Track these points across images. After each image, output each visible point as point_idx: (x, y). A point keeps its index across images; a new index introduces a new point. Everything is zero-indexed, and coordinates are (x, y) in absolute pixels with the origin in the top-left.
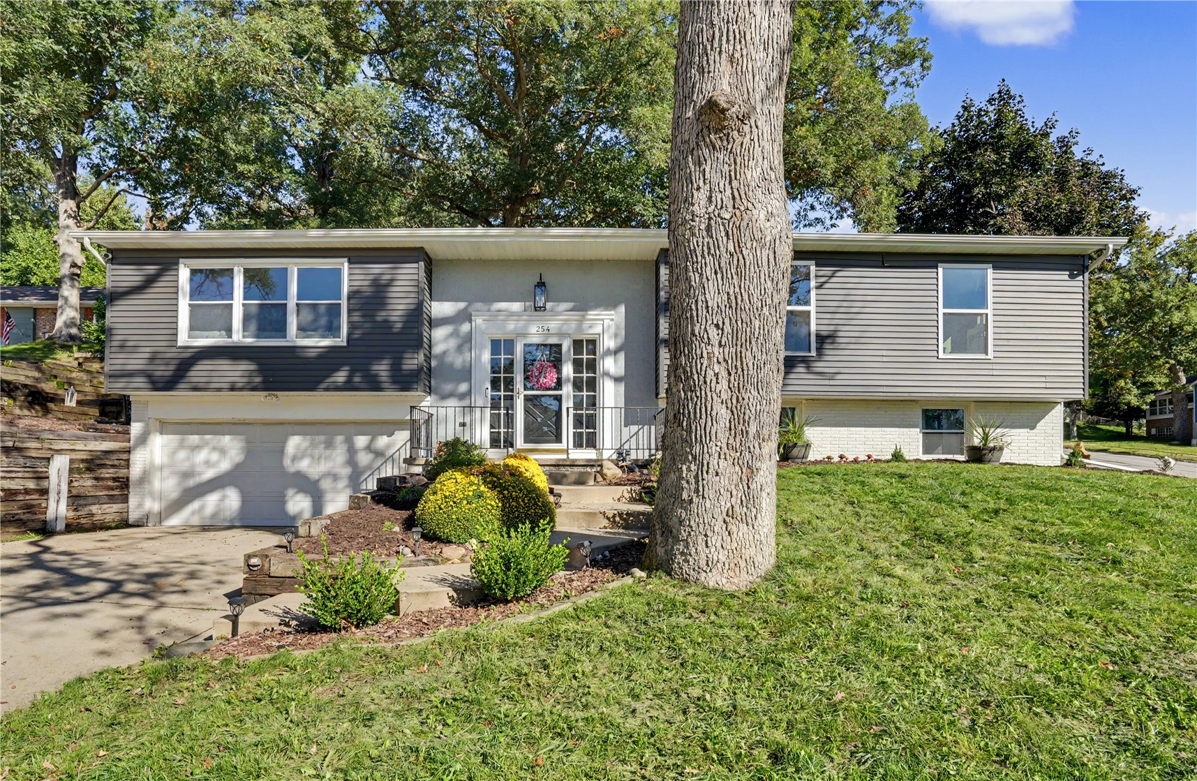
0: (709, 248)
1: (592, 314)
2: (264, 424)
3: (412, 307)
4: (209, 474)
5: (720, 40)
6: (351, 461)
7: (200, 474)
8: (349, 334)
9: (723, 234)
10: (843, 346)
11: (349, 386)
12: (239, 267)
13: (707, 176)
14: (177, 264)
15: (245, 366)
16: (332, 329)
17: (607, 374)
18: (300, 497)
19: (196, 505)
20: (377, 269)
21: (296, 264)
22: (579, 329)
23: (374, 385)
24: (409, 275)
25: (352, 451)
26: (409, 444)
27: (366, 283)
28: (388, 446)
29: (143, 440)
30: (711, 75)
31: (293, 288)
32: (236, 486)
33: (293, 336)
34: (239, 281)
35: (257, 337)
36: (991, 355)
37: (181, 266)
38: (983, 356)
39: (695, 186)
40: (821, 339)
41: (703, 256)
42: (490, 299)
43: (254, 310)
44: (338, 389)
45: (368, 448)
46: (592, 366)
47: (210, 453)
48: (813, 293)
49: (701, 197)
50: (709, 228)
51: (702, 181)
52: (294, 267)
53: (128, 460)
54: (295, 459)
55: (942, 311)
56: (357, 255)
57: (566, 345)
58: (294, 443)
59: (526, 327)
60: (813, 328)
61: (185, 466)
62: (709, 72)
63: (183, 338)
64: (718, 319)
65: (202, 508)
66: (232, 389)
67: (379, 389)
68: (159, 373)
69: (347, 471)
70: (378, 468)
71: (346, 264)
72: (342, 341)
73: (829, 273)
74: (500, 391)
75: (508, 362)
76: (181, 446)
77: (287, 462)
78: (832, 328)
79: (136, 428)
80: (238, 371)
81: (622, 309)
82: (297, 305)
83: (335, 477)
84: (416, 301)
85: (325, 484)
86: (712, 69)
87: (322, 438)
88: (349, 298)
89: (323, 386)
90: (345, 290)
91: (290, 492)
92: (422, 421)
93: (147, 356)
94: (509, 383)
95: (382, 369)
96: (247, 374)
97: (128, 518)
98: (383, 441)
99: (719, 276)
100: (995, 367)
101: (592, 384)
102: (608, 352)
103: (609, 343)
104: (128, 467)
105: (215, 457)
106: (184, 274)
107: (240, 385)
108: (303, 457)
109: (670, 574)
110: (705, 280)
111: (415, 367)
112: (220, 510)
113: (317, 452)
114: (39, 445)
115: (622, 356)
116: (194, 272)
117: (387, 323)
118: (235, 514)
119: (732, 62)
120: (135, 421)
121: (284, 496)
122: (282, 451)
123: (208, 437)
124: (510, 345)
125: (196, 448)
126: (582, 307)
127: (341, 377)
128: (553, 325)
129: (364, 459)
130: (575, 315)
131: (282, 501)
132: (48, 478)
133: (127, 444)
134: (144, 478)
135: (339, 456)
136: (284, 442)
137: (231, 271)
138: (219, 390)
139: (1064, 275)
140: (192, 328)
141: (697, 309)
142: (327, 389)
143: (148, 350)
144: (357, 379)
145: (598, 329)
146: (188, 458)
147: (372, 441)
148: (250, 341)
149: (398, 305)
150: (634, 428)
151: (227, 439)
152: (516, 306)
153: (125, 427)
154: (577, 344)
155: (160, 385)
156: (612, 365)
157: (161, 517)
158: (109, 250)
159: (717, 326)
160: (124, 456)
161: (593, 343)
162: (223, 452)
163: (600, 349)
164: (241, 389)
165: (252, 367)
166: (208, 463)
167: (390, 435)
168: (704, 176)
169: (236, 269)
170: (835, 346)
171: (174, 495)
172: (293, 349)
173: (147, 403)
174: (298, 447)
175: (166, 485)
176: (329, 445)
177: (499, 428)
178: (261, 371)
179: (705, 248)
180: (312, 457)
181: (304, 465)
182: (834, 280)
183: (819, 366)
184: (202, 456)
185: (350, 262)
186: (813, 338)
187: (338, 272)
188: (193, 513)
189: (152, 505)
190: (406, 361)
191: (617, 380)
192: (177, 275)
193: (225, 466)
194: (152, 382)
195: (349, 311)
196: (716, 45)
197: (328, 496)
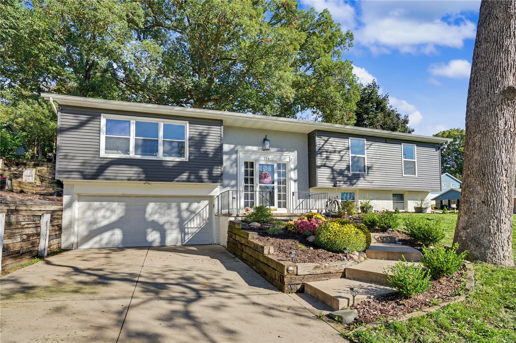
0: (504, 142)
1: (285, 153)
2: (136, 197)
3: (218, 146)
4: (105, 223)
5: (511, 67)
6: (179, 216)
7: (100, 223)
8: (189, 156)
9: (510, 137)
10: (375, 171)
11: (188, 180)
12: (133, 121)
13: (504, 115)
14: (100, 116)
15: (136, 169)
16: (181, 153)
17: (291, 179)
18: (154, 232)
19: (97, 238)
20: (201, 128)
21: (162, 121)
22: (280, 159)
23: (200, 180)
24: (215, 132)
25: (179, 211)
26: (208, 207)
27: (197, 133)
28: (197, 208)
29: (70, 205)
30: (507, 79)
31: (161, 134)
32: (120, 228)
33: (160, 155)
34: (133, 128)
35: (142, 155)
36: (416, 176)
37: (102, 117)
38: (414, 176)
39: (499, 118)
40: (369, 168)
41: (502, 144)
42: (244, 144)
43: (140, 142)
44: (183, 181)
45: (187, 209)
46: (284, 175)
47: (106, 211)
48: (366, 151)
49: (502, 123)
50: (505, 134)
51: (502, 117)
52: (161, 123)
53: (61, 215)
54: (151, 214)
55: (403, 159)
56: (193, 121)
57: (275, 166)
58: (151, 207)
59: (259, 157)
60: (366, 164)
61: (91, 219)
62: (506, 78)
63: (103, 154)
64: (506, 167)
65: (101, 240)
66: (129, 180)
67: (202, 182)
68: (88, 171)
69: (176, 220)
70: (193, 218)
71: (188, 124)
72: (186, 158)
73: (370, 144)
74: (248, 184)
75: (251, 171)
76: (89, 208)
77: (147, 216)
78: (371, 164)
79: (66, 198)
80: (132, 171)
81: (296, 152)
82: (163, 140)
83: (172, 224)
84: (220, 143)
85: (166, 226)
86: (507, 77)
87: (165, 204)
88: (190, 139)
89: (176, 179)
90: (187, 136)
91: (149, 230)
92: (215, 197)
93: (82, 161)
94: (252, 181)
95: (204, 173)
96: (137, 172)
97: (61, 246)
98: (195, 205)
99: (507, 152)
100: (418, 180)
101: (285, 182)
102: (291, 170)
103: (292, 166)
104: (61, 219)
105: (108, 214)
106: (103, 121)
107: (133, 178)
108: (155, 213)
109: (486, 262)
110: (501, 153)
111: (220, 173)
112: (112, 241)
113: (163, 211)
114: (26, 208)
115: (296, 171)
116: (108, 121)
117: (206, 153)
118: (119, 242)
119: (514, 76)
120: (66, 195)
121: (146, 232)
122: (144, 211)
123: (105, 203)
124: (252, 165)
125: (98, 209)
126: (281, 150)
127: (185, 176)
128: (270, 157)
129: (185, 214)
130: (279, 154)
131: (145, 234)
132: (40, 227)
133: (61, 207)
134: (70, 225)
135: (174, 213)
136: (146, 206)
137: (129, 122)
138: (122, 180)
139: (434, 150)
140: (106, 149)
141: (498, 163)
142: (178, 181)
143: (82, 158)
144: (192, 177)
145: (288, 160)
146: (93, 215)
147: (189, 205)
148: (139, 157)
149: (211, 144)
150: (301, 200)
151: (115, 205)
152: (255, 148)
153: (59, 198)
154: (279, 165)
155: (89, 177)
156: (293, 175)
157: (78, 245)
158: (59, 105)
159: (505, 170)
160: (60, 213)
161: (285, 165)
162: (113, 211)
163: (288, 168)
164: (134, 180)
165: (140, 170)
166: (104, 217)
167: (199, 202)
168: (503, 115)
169: (132, 121)
170: (372, 170)
171: (85, 233)
172: (161, 162)
173: (73, 186)
174: (153, 208)
175: (80, 229)
176: (169, 208)
177: (248, 200)
178: (144, 172)
179: (503, 141)
180: (160, 213)
181: (156, 217)
182: (372, 146)
183: (368, 178)
184: (101, 213)
185: (190, 123)
186: (366, 168)
187: (183, 127)
188: (96, 243)
189: (73, 239)
190: (214, 170)
191: (295, 181)
192: (100, 122)
193: (114, 218)
194: (83, 175)
195: (190, 146)
196: (509, 69)
197: (168, 232)
